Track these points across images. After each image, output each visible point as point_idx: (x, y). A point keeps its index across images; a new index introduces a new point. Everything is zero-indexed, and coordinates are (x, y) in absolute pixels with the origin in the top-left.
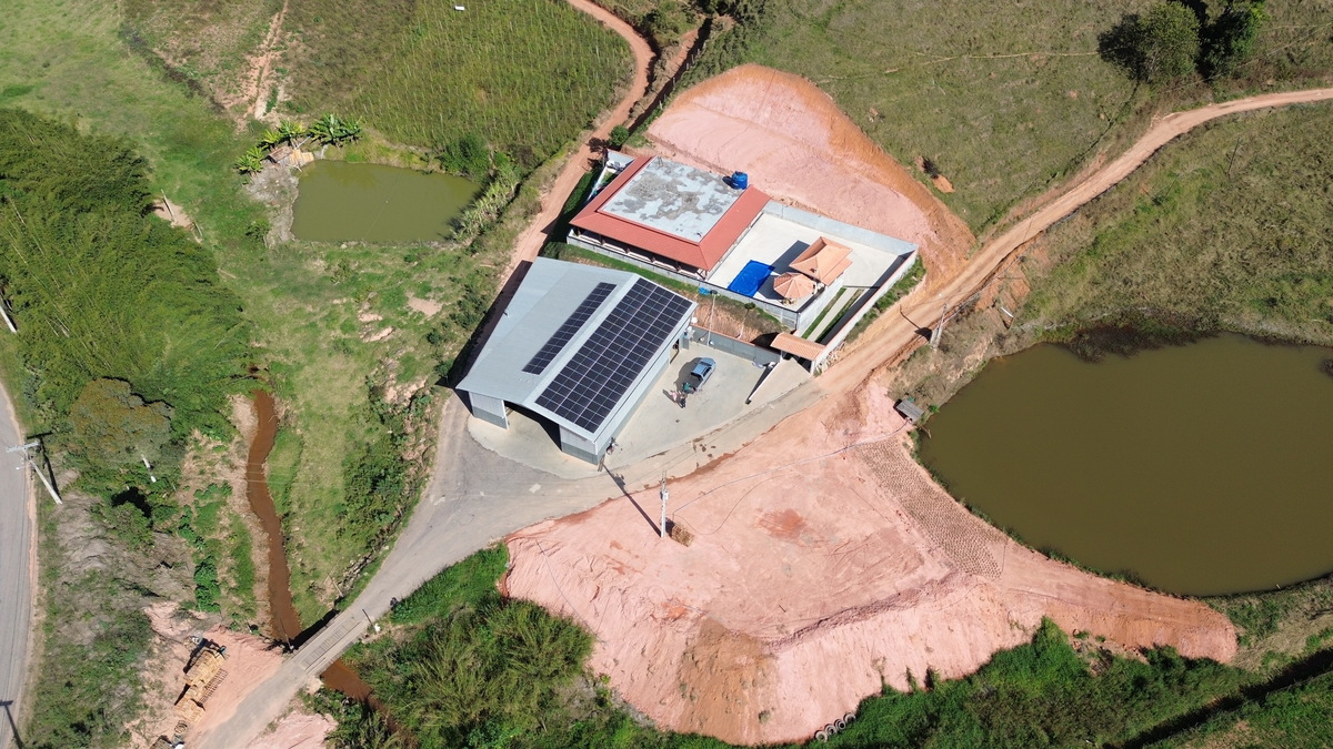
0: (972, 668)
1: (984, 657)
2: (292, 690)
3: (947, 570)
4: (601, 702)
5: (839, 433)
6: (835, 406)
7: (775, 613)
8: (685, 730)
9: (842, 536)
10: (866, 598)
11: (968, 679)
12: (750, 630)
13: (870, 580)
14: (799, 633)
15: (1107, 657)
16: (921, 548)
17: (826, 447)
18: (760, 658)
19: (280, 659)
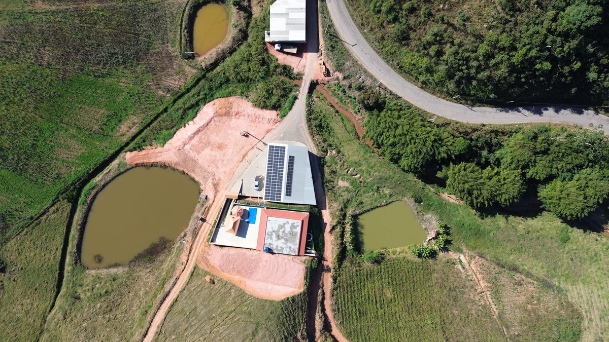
0: (177, 132)
1: (175, 135)
2: (306, 74)
3: (185, 148)
4: (247, 97)
5: (217, 178)
6: (220, 186)
7: (217, 123)
8: (229, 98)
9: (209, 148)
10: (200, 134)
11: (177, 130)
12: (221, 118)
13: (200, 139)
14: (211, 121)
15: (151, 145)
16: (191, 152)
17: (219, 173)
18: (217, 112)
19: (313, 79)
